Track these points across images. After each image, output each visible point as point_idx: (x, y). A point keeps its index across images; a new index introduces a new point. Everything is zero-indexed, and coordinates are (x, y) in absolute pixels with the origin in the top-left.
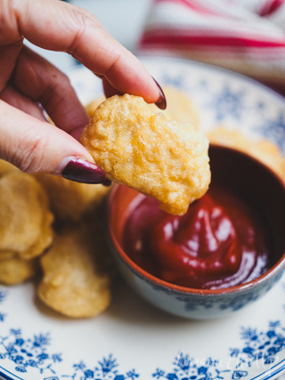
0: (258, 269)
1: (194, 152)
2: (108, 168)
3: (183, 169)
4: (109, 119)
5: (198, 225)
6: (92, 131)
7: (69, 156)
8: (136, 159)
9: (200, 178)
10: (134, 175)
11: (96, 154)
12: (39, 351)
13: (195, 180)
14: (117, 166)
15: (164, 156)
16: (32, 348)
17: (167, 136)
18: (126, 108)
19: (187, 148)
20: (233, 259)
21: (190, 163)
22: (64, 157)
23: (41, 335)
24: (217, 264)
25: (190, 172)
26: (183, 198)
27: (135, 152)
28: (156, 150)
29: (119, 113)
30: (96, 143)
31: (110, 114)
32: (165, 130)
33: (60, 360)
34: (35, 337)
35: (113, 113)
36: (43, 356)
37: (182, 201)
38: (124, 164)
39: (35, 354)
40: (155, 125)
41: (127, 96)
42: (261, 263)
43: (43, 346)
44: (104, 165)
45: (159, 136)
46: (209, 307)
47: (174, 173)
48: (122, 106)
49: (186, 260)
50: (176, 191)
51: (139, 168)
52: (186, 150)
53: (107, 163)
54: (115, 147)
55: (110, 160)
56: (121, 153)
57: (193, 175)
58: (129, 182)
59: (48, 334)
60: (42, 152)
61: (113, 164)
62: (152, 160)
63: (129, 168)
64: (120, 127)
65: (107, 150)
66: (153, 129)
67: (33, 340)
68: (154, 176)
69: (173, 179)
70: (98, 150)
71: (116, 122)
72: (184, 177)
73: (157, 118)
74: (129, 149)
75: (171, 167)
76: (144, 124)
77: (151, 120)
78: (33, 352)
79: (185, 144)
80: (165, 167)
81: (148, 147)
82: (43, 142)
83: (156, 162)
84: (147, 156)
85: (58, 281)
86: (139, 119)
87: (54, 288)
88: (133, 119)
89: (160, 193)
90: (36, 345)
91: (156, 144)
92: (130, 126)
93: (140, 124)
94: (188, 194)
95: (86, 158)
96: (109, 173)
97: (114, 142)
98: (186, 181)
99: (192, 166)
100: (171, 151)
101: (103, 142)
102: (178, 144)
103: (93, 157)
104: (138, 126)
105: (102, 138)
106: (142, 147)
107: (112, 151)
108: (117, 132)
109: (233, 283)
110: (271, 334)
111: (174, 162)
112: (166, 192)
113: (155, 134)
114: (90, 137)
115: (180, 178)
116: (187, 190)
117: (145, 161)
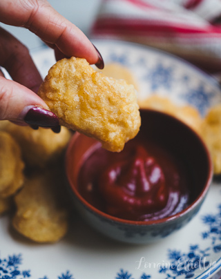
0: (181, 205)
1: (127, 100)
2: (60, 114)
3: (119, 113)
4: (60, 76)
5: (135, 172)
6: (47, 86)
7: (29, 105)
8: (82, 107)
9: (132, 120)
10: (81, 119)
11: (51, 104)
12: (13, 268)
13: (129, 122)
14: (68, 113)
15: (104, 104)
16: (7, 267)
17: (106, 87)
18: (73, 66)
19: (122, 97)
20: (162, 198)
21: (125, 109)
22: (25, 106)
23: (14, 257)
24: (150, 201)
25: (125, 116)
26: (120, 137)
27: (81, 100)
28: (97, 98)
29: (68, 71)
30: (50, 95)
31: (61, 72)
32: (104, 83)
33: (29, 276)
34: (10, 258)
35: (63, 71)
36: (16, 273)
37: (120, 140)
38: (72, 111)
39: (9, 271)
40: (96, 80)
41: (74, 58)
42: (183, 201)
43: (16, 265)
44: (57, 112)
45: (100, 88)
46: (143, 234)
47: (112, 117)
48: (70, 66)
49: (125, 198)
50: (114, 131)
51: (85, 114)
52: (121, 99)
53: (60, 110)
54: (65, 98)
55: (62, 108)
56: (70, 101)
57: (127, 118)
58: (77, 125)
59: (20, 255)
60: (7, 102)
61: (64, 111)
62: (95, 106)
63: (77, 113)
64: (69, 82)
65: (59, 99)
66: (95, 82)
67: (8, 260)
68: (97, 120)
69: (111, 121)
70: (53, 100)
71: (65, 78)
72: (120, 120)
73: (98, 74)
74: (76, 99)
75: (110, 112)
76: (87, 79)
77: (93, 76)
78: (8, 269)
79: (120, 94)
80: (105, 112)
81: (92, 96)
82: (8, 94)
83: (98, 108)
84: (90, 104)
85: (28, 214)
86: (83, 75)
87: (25, 220)
88: (79, 75)
89: (102, 133)
90: (10, 264)
91: (97, 94)
92: (76, 81)
93: (84, 79)
94: (124, 134)
95: (43, 107)
96: (61, 118)
97: (64, 94)
98: (122, 123)
99: (126, 111)
100: (109, 99)
101: (56, 94)
102: (114, 94)
103: (48, 106)
104: (83, 81)
105: (55, 91)
106: (87, 97)
107: (63, 101)
108: (66, 85)
109: (162, 216)
110: (191, 255)
111: (112, 108)
112: (107, 132)
113: (96, 87)
114: (45, 91)
115: (117, 121)
116: (123, 131)
117: (89, 107)
